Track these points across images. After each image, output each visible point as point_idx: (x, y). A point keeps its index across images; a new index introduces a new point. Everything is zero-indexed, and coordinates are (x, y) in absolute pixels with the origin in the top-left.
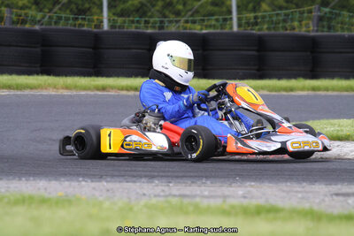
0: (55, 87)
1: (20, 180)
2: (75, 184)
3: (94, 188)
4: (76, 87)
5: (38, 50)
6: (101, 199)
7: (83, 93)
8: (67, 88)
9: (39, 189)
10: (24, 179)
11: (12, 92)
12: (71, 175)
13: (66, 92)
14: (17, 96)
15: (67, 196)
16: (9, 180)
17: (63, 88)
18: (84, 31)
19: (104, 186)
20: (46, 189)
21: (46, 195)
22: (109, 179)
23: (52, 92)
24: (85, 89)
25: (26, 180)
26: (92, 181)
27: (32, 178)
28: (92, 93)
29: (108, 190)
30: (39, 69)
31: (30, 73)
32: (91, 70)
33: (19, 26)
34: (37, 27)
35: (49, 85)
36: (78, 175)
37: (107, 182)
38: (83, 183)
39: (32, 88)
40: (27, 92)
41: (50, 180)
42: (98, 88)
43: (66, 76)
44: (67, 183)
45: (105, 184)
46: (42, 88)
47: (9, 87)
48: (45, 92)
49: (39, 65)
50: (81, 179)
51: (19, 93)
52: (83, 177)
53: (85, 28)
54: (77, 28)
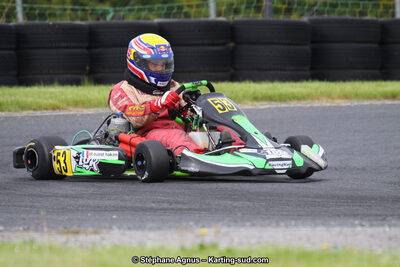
0: (330, 96)
1: (278, 225)
2: (346, 230)
3: (372, 236)
4: (357, 96)
5: (307, 48)
6: (379, 251)
7: (366, 103)
8: (346, 97)
9: (300, 239)
10: (282, 224)
11: (274, 105)
12: (345, 215)
13: (344, 103)
14: (281, 109)
15: (335, 247)
16: (262, 226)
17: (339, 97)
18: (368, 21)
19: (385, 231)
20: (308, 239)
21: (308, 247)
22: (393, 222)
23: (326, 103)
24: (369, 97)
25: (286, 226)
26: (371, 225)
27: (293, 223)
28: (378, 103)
29: (390, 239)
30: (308, 73)
31: (296, 79)
32: (377, 72)
33: (281, 18)
34: (305, 19)
35: (322, 94)
36: (355, 216)
37: (390, 226)
38: (359, 228)
39: (299, 98)
40: (294, 104)
41: (316, 225)
42: (386, 96)
43: (344, 80)
44: (337, 229)
45: (387, 229)
46: (312, 99)
47: (270, 99)
48: (316, 104)
49: (307, 68)
50: (357, 222)
51: (283, 105)
52: (361, 219)
53: (368, 17)
54: (358, 18)
